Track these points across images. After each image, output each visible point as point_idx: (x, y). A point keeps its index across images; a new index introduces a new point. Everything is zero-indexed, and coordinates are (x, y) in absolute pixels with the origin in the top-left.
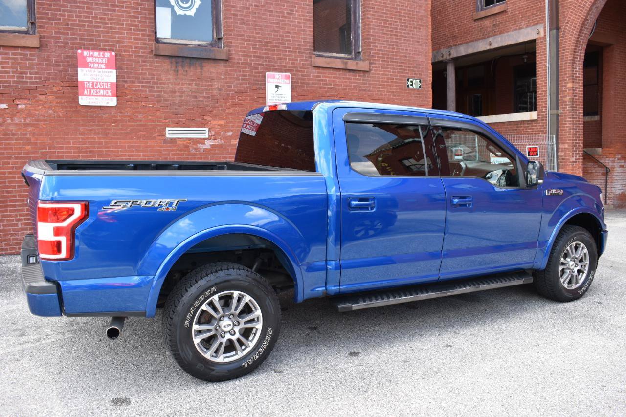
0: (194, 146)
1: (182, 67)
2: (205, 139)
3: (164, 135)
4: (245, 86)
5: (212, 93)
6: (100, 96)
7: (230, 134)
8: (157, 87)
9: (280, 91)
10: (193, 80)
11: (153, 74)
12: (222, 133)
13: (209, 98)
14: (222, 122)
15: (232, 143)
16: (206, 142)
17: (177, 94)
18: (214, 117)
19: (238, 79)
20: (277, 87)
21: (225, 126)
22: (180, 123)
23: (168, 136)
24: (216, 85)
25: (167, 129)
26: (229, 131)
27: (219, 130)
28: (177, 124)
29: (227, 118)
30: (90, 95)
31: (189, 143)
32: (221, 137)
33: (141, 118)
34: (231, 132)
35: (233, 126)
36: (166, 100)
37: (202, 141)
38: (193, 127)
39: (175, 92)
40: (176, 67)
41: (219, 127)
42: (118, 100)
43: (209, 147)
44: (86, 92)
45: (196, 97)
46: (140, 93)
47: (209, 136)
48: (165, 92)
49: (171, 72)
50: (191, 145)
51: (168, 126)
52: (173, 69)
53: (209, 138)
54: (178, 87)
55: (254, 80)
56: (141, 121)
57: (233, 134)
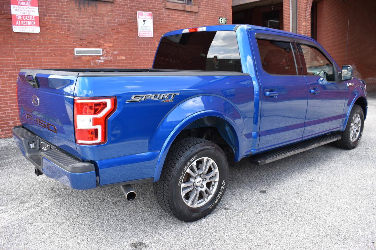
0: (93, 61)
1: (83, 6)
2: (101, 56)
3: (73, 54)
4: (124, 20)
5: (104, 25)
6: (28, 26)
7: (116, 52)
8: (67, 20)
9: (146, 24)
10: (91, 16)
11: (64, 11)
12: (111, 52)
13: (101, 28)
14: (111, 45)
15: (117, 59)
16: (101, 58)
17: (81, 25)
18: (105, 41)
19: (120, 16)
20: (144, 21)
21: (113, 47)
22: (84, 45)
23: (76, 54)
24: (106, 19)
25: (75, 49)
26: (115, 50)
27: (109, 50)
28: (82, 46)
29: (114, 42)
30: (21, 25)
31: (90, 59)
32: (110, 55)
33: (57, 41)
34: (116, 51)
35: (117, 47)
36: (73, 29)
37: (98, 57)
38: (92, 48)
39: (79, 24)
40: (79, 6)
41: (109, 48)
42: (40, 29)
43: (103, 61)
44: (17, 23)
45: (93, 27)
46: (56, 24)
47: (103, 54)
48: (73, 24)
49: (76, 10)
50: (91, 60)
51: (76, 47)
52: (77, 7)
53: (103, 55)
54: (81, 20)
55: (130, 16)
56: (57, 44)
57: (118, 53)
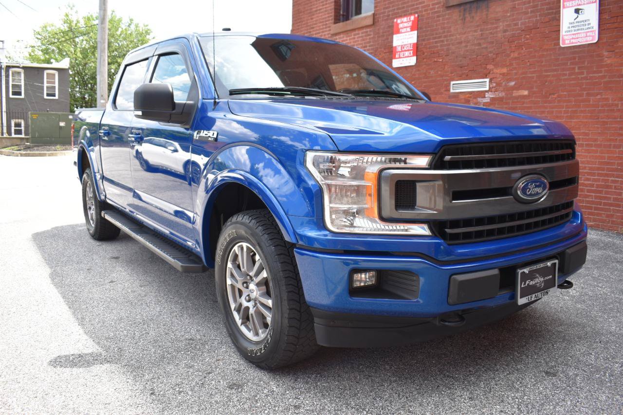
0: (475, 100)
1: (470, 14)
2: (486, 91)
3: (449, 90)
4: (534, 19)
5: (496, 36)
6: (406, 57)
7: (512, 83)
8: (447, 41)
9: (581, 17)
10: (478, 26)
11: (444, 28)
12: (504, 83)
13: (493, 43)
14: (505, 70)
15: (514, 95)
16: (487, 95)
17: (464, 44)
18: (496, 66)
19: (526, 13)
20: (577, 11)
21: (508, 74)
22: (464, 76)
23: (452, 91)
24: (501, 25)
25: (452, 83)
26: (510, 80)
27: (501, 80)
28: (461, 78)
29: (511, 64)
30: (400, 58)
31: (470, 97)
32: (501, 89)
33: (432, 74)
34: (513, 81)
35: (516, 74)
36: (453, 53)
37: (482, 94)
38: (475, 79)
39: (461, 43)
40: (464, 15)
41: (501, 76)
42: (417, 59)
43: (489, 101)
44: (397, 56)
45: (479, 44)
46: (433, 50)
47: (490, 88)
48: (453, 44)
49: (459, 22)
50: (472, 99)
51: (453, 80)
52: (461, 18)
53: (490, 90)
54: (464, 36)
55: (547, 9)
56: (432, 77)
57: (515, 84)
